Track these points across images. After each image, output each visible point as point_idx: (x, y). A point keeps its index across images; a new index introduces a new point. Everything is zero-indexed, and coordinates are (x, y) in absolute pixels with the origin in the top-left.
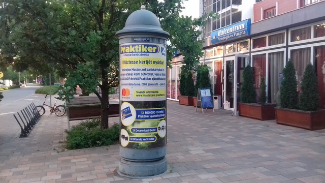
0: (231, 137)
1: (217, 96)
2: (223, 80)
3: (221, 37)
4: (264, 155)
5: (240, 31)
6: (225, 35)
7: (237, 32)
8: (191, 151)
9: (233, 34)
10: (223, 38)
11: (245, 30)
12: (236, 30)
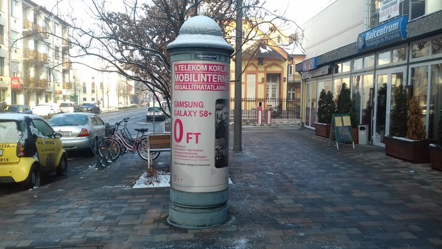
0: (347, 184)
1: (365, 126)
2: (373, 103)
3: (370, 41)
4: (373, 212)
5: (394, 32)
6: (374, 40)
7: (389, 34)
8: (277, 199)
9: (384, 37)
10: (373, 43)
11: (399, 32)
12: (388, 32)
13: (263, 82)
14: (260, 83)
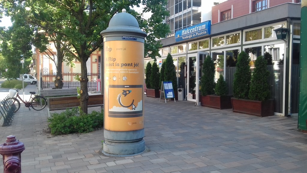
0: (195, 123)
1: (182, 89)
2: (187, 74)
3: (185, 36)
4: (225, 137)
5: (202, 31)
6: (188, 35)
9: (195, 34)
11: (206, 31)
12: (198, 30)
13: (96, 62)
14: (94, 63)
